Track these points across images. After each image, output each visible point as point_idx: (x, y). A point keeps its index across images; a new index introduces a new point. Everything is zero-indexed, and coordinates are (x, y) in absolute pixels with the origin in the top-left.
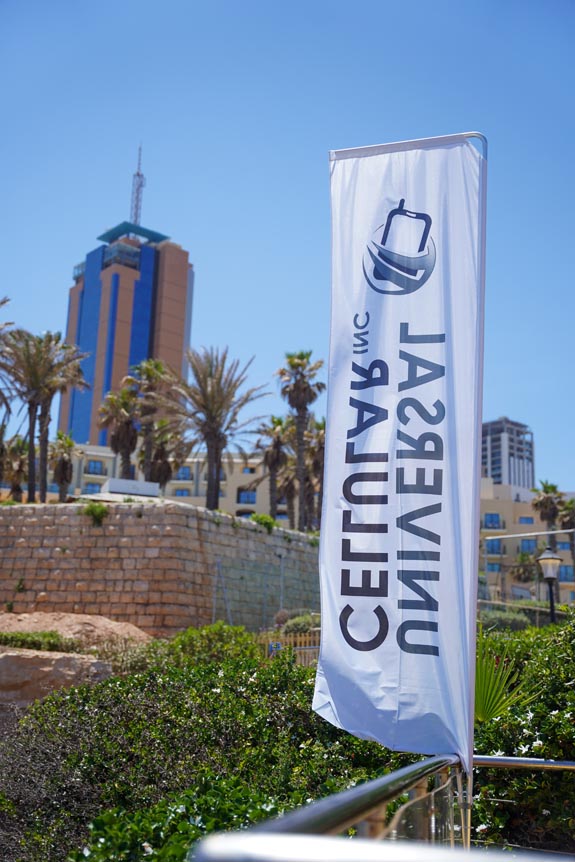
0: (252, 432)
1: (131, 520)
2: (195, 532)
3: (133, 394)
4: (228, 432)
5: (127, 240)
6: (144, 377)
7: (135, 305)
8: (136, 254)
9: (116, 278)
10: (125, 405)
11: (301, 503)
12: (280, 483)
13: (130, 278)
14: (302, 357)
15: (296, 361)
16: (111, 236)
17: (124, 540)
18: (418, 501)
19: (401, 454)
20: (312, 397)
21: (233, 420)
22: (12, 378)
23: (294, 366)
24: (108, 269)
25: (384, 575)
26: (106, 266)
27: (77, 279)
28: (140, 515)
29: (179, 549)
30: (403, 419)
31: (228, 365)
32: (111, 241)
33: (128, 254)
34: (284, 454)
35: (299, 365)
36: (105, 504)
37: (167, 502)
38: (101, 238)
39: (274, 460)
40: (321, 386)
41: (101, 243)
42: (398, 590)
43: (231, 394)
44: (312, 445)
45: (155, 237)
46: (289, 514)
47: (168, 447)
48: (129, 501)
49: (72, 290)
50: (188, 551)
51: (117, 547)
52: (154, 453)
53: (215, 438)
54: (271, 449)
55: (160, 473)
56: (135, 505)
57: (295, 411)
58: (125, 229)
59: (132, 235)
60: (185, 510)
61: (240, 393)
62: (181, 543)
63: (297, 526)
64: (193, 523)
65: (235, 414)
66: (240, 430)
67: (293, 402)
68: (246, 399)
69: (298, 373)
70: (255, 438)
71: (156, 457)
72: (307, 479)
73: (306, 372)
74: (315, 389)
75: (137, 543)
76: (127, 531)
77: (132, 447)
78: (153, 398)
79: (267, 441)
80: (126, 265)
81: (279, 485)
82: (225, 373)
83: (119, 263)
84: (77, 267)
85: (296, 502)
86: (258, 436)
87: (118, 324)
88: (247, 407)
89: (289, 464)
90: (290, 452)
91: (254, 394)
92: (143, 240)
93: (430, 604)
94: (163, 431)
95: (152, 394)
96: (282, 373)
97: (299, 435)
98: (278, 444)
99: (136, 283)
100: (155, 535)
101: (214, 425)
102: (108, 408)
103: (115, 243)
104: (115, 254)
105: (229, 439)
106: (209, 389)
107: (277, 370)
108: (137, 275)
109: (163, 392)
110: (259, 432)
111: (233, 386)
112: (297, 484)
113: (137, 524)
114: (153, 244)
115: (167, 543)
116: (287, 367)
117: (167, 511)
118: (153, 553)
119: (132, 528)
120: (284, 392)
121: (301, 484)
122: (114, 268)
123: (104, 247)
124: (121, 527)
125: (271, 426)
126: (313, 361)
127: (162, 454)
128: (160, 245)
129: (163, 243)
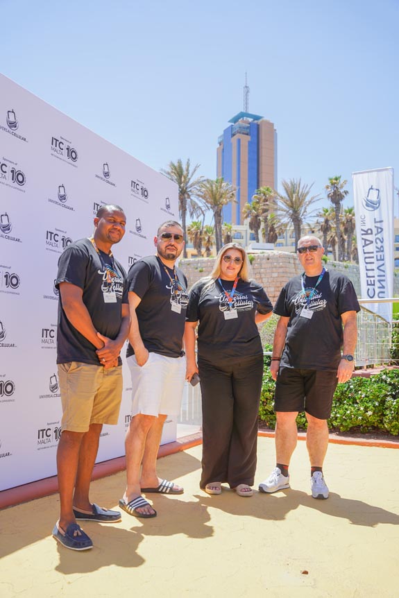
0: (314, 216)
1: (264, 261)
2: (293, 265)
3: (258, 203)
4: (303, 217)
5: (243, 121)
6: (262, 195)
7: (249, 153)
8: (248, 128)
9: (239, 140)
10: (254, 208)
11: (339, 248)
12: (328, 238)
13: (246, 140)
14: (336, 179)
15: (334, 181)
16: (235, 120)
17: (262, 270)
18: (381, 263)
19: (377, 252)
20: (341, 197)
21: (305, 211)
22: (205, 201)
23: (333, 184)
24: (235, 137)
25: (374, 281)
26: (233, 135)
27: (220, 144)
28: (268, 259)
29: (286, 272)
30: (377, 243)
31: (302, 186)
32: (235, 122)
33: (244, 128)
34: (330, 226)
35: (335, 183)
36: (253, 255)
37: (280, 252)
38: (229, 121)
39: (326, 229)
40: (346, 192)
41: (230, 124)
42: (377, 284)
43: (304, 199)
44: (343, 220)
45: (256, 118)
46: (333, 252)
47: (275, 226)
48: (263, 253)
49: (218, 149)
50: (290, 273)
51: (260, 273)
52: (269, 229)
53: (297, 220)
54: (324, 224)
55: (272, 238)
56: (266, 255)
57: (334, 206)
58: (242, 115)
59: (245, 118)
60: (287, 255)
61: (308, 199)
62: (287, 270)
63: (337, 259)
64: (292, 261)
65: (305, 208)
66: (309, 215)
67: (333, 201)
68: (310, 202)
69: (335, 187)
70: (315, 219)
71: (270, 231)
72: (342, 236)
73: (339, 186)
74: (344, 194)
75: (268, 271)
76: (263, 266)
77: (259, 227)
78: (267, 205)
79: (322, 220)
80: (243, 134)
81: (328, 239)
82: (300, 191)
83: (240, 133)
84: (220, 137)
85: (337, 247)
86: (317, 218)
87: (241, 163)
88: (311, 205)
89: (332, 230)
90: (332, 224)
91: (315, 199)
92: (250, 120)
93: (383, 287)
94: (273, 219)
95: (267, 203)
96: (327, 187)
97: (337, 216)
98: (327, 221)
99: (249, 142)
100: (276, 267)
101: (297, 215)
102: (246, 210)
103: (237, 123)
104: (238, 129)
105: (303, 220)
106: (294, 199)
107: (325, 186)
108: (249, 138)
109: (271, 201)
110: (318, 216)
111: (305, 195)
112: (336, 238)
113: (267, 263)
114: (256, 122)
115: (281, 270)
116: (330, 185)
117: (280, 256)
118: (275, 275)
119: (265, 264)
120: (328, 196)
121: (338, 239)
122: (238, 136)
123: (232, 125)
124: (260, 264)
125: (323, 212)
126: (342, 181)
127: (272, 229)
128: (259, 122)
129: (261, 120)
